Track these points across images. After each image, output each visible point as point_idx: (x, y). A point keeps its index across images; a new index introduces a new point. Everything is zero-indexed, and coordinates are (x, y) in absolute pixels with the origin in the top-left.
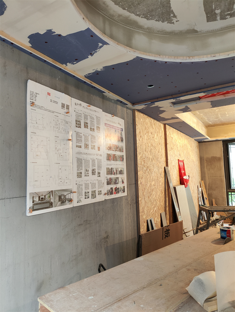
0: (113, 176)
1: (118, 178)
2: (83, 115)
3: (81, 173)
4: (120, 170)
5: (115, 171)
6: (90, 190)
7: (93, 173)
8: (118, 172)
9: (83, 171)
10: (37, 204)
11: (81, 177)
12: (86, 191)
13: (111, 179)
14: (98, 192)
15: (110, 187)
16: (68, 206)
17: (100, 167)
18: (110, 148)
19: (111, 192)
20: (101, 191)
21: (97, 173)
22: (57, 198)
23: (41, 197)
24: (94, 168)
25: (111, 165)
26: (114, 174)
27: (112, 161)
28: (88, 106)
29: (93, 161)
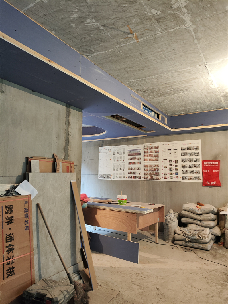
1: (136, 172)
6: (119, 176)
11: (115, 171)
13: (130, 172)
14: (123, 176)
17: (124, 167)
18: (131, 159)
19: (131, 177)
21: (122, 170)
22: (106, 176)
25: (131, 166)
26: (133, 170)
28: (119, 146)
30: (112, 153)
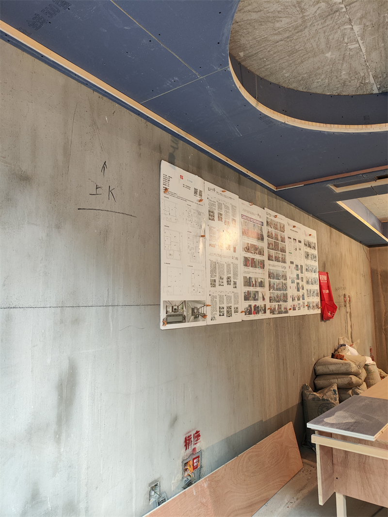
0: (251, 289)
1: (257, 292)
2: (217, 204)
3: (215, 281)
4: (259, 280)
6: (225, 305)
7: (229, 283)
8: (257, 284)
9: (217, 279)
10: (170, 316)
11: (214, 286)
12: (221, 306)
13: (249, 293)
14: (234, 308)
16: (201, 323)
17: (236, 275)
18: (247, 249)
20: (237, 308)
21: (232, 283)
22: (190, 311)
23: (174, 307)
24: (229, 275)
25: (249, 273)
26: (253, 286)
27: (250, 268)
28: (223, 191)
29: (228, 265)
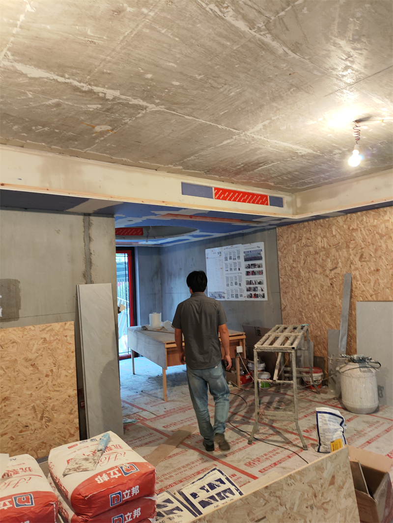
0: (252, 286)
1: (257, 287)
2: (229, 253)
4: (259, 281)
5: (254, 282)
6: (234, 293)
7: (236, 284)
8: (257, 283)
9: (230, 283)
13: (250, 288)
14: (240, 295)
15: (249, 293)
17: (240, 280)
18: (248, 267)
19: (251, 296)
20: (242, 295)
21: (238, 284)
24: (236, 281)
25: (250, 278)
26: (253, 284)
27: (251, 276)
28: (232, 247)
29: (236, 277)
30: (223, 258)
